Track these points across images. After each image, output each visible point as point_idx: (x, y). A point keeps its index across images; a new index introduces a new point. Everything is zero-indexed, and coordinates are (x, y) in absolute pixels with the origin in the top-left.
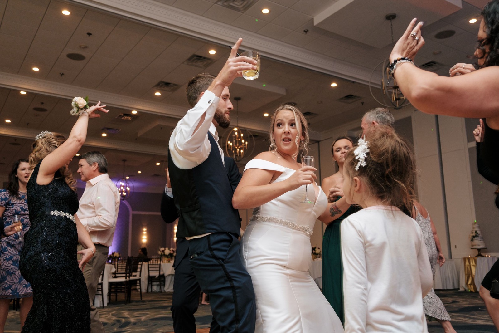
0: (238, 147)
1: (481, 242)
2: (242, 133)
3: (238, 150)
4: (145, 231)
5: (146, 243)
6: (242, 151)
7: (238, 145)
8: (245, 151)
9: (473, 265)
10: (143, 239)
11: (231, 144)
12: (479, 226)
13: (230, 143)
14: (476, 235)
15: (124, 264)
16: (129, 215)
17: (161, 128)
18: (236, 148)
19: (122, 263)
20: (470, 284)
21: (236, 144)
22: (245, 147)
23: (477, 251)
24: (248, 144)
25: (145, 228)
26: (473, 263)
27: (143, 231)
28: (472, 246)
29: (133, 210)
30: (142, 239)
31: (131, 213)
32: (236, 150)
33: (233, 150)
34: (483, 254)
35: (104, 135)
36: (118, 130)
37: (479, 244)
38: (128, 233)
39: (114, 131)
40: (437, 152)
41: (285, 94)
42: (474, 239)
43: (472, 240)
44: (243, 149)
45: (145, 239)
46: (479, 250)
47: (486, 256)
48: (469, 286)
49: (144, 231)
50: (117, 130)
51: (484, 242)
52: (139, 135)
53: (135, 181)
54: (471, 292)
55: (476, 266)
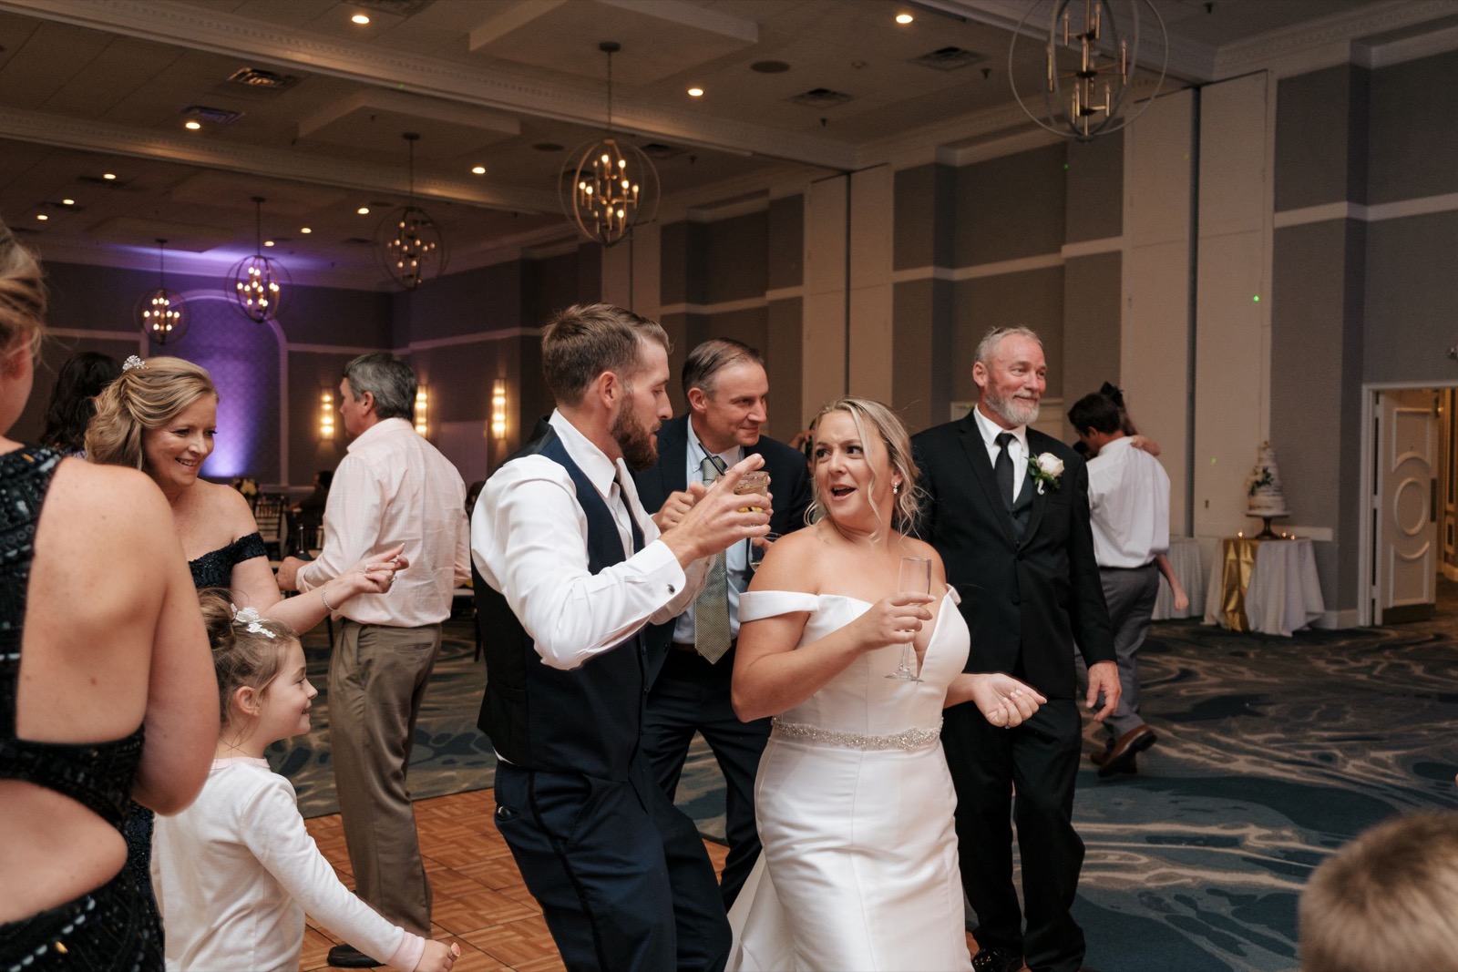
0: (609, 202)
1: (1273, 498)
2: (623, 158)
3: (610, 210)
4: (329, 403)
5: (332, 437)
6: (621, 214)
7: (609, 192)
8: (629, 213)
9: (1247, 563)
10: (324, 425)
11: (590, 190)
12: (1276, 456)
13: (587, 185)
14: (1266, 481)
15: (271, 518)
16: (277, 354)
17: (373, 117)
18: (605, 202)
19: (266, 515)
20: (1233, 611)
21: (603, 193)
22: (630, 201)
23: (1261, 523)
24: (639, 193)
25: (330, 395)
26: (1246, 556)
27: (321, 403)
28: (1251, 507)
29: (289, 340)
30: (320, 425)
31: (285, 347)
32: (603, 209)
33: (594, 209)
34: (1275, 529)
35: (193, 126)
36: (237, 114)
37: (1269, 503)
38: (277, 409)
39: (224, 117)
40: (1185, 233)
41: (755, 40)
42: (1257, 489)
43: (1252, 492)
44: (625, 206)
45: (330, 425)
46: (1267, 520)
47: (1284, 535)
48: (1230, 615)
49: (325, 403)
50: (233, 115)
51: (1284, 500)
52: (302, 133)
53: (292, 253)
54: (1234, 631)
55: (1253, 565)
